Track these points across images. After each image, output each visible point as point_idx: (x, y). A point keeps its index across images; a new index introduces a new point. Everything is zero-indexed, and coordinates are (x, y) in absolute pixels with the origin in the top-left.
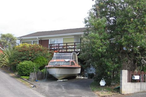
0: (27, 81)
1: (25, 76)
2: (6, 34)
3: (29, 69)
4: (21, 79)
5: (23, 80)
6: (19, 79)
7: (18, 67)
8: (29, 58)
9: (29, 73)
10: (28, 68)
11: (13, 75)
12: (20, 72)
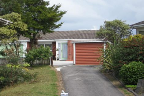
0: (132, 92)
1: (132, 85)
2: (113, 21)
3: (137, 75)
4: (126, 90)
5: (129, 90)
6: (123, 89)
7: (121, 72)
8: (140, 58)
9: (137, 81)
10: (135, 72)
11: (118, 83)
12: (124, 78)
